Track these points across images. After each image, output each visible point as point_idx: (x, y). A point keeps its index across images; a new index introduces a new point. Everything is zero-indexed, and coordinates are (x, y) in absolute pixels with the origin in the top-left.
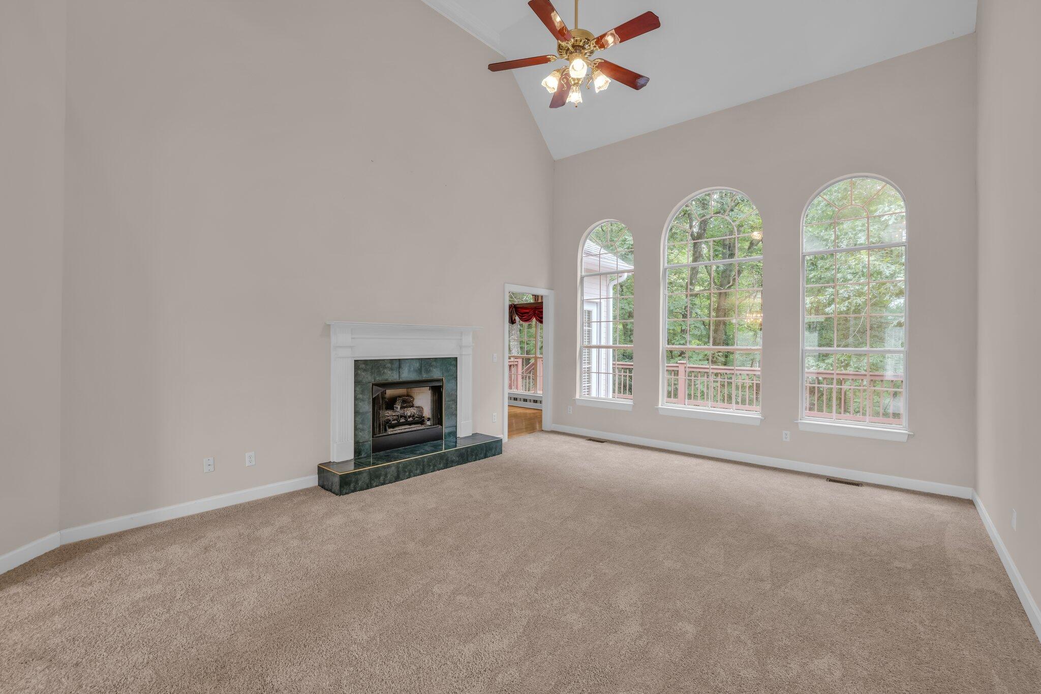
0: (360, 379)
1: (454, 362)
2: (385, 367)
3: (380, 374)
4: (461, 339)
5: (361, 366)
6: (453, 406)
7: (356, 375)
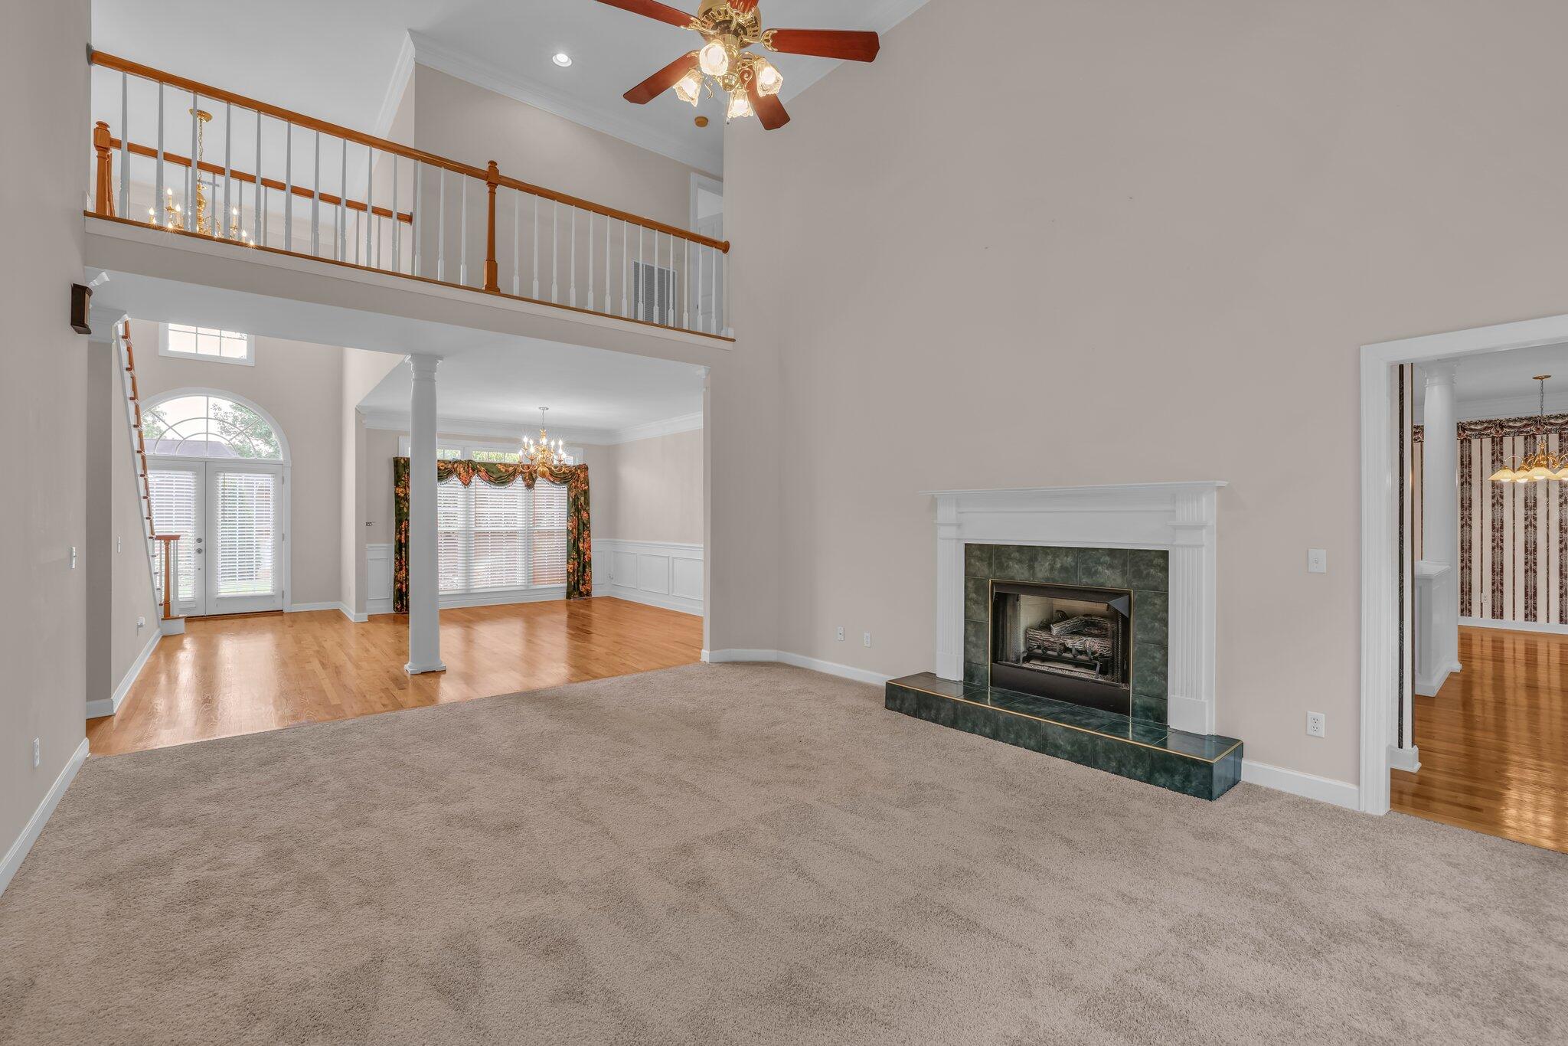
0: (972, 570)
1: (1161, 561)
2: (1009, 558)
3: (1001, 567)
4: (1174, 511)
5: (972, 552)
6: (1158, 655)
7: (967, 565)
